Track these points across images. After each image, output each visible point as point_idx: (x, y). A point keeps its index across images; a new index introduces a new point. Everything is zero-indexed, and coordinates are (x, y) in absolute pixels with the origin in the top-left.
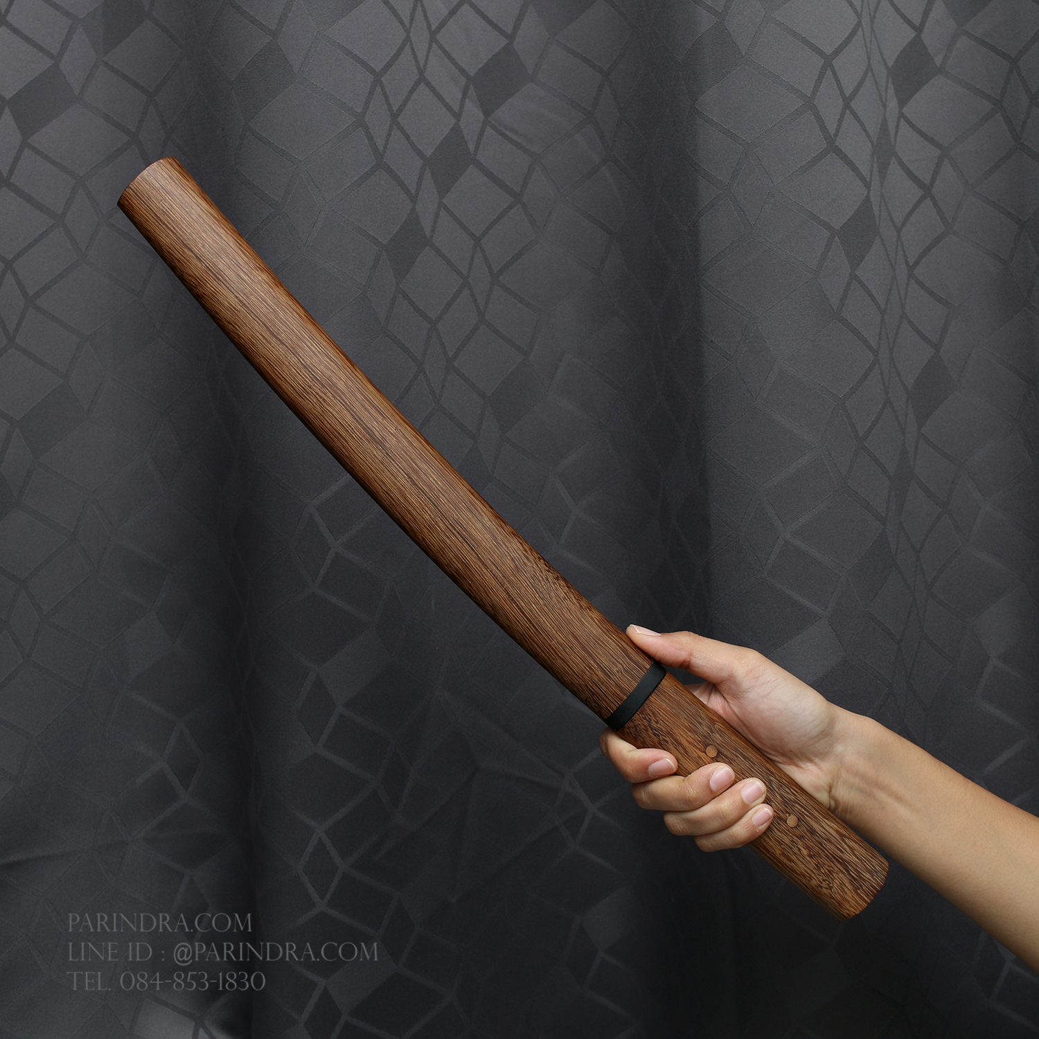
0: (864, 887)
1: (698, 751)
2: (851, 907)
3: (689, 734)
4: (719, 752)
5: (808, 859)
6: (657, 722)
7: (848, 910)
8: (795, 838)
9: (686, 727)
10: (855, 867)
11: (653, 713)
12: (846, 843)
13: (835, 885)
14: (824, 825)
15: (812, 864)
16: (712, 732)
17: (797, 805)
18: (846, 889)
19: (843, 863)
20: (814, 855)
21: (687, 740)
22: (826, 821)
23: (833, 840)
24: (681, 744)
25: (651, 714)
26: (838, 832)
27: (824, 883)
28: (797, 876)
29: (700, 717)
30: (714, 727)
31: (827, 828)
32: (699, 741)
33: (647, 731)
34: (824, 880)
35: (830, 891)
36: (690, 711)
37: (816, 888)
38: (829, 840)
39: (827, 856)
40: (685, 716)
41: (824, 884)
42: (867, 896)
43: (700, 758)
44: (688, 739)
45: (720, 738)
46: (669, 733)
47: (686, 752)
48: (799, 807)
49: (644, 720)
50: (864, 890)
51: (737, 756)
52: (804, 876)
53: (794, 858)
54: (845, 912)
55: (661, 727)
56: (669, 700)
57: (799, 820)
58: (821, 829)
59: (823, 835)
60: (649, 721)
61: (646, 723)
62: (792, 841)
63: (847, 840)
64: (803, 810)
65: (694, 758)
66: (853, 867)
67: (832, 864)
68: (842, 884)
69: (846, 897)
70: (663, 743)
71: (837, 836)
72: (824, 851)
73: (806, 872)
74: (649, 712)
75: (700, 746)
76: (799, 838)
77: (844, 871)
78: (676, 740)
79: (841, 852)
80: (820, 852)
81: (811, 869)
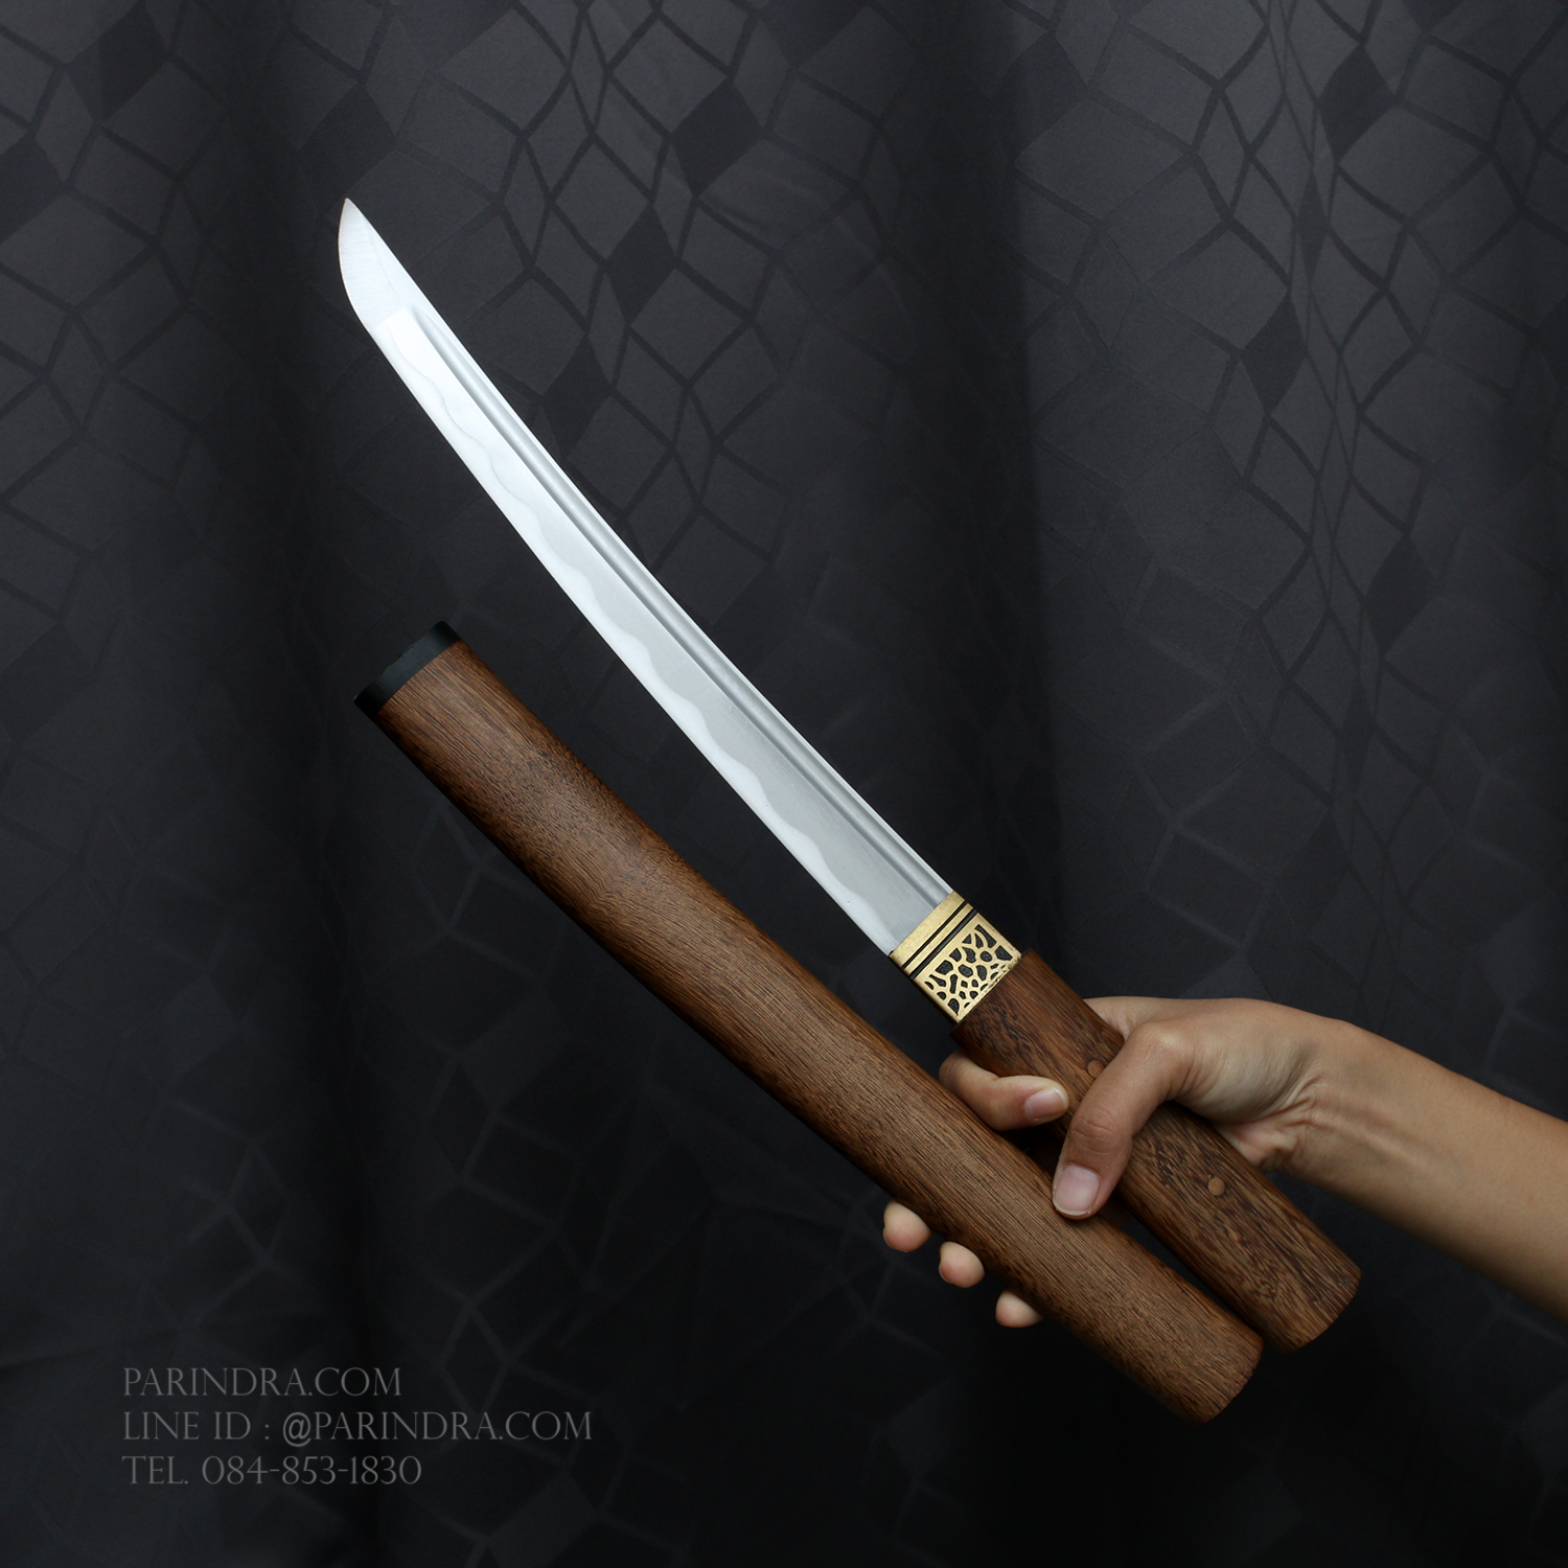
0: (1324, 1298)
1: (1075, 1069)
2: (1304, 1328)
3: (1063, 1039)
5: (1239, 1246)
6: (1015, 1018)
7: (1299, 1333)
8: (1220, 1212)
9: (1059, 1030)
10: (1311, 1266)
11: (1010, 1004)
12: (1297, 1229)
13: (1280, 1291)
14: (1264, 1198)
15: (1245, 1255)
16: (1097, 1039)
17: (1224, 1164)
18: (1296, 1299)
19: (1293, 1257)
20: (1249, 1242)
21: (1059, 1048)
22: (1267, 1193)
23: (1276, 1220)
24: (1049, 1053)
25: (1006, 1004)
26: (1285, 1211)
27: (1263, 1287)
29: (1081, 1017)
30: (1101, 1034)
31: (1270, 1204)
32: (1078, 1052)
33: (999, 1029)
34: (1263, 1283)
35: (1271, 1301)
36: (1065, 1006)
37: (1250, 1295)
38: (1270, 1221)
39: (1268, 1245)
40: (1060, 1015)
41: (1263, 1289)
42: (1329, 1312)
43: (1078, 1078)
44: (1060, 1046)
45: (1109, 1050)
46: (1032, 1035)
47: (1058, 1067)
48: (1227, 1166)
49: (996, 1013)
50: (1323, 1303)
52: (1232, 1274)
53: (1217, 1244)
54: (1293, 1337)
55: (1021, 1025)
56: (1035, 987)
57: (1226, 1186)
58: (1260, 1202)
59: (1263, 1213)
60: (1003, 1015)
61: (997, 1017)
62: (1216, 1218)
63: (1298, 1225)
64: (1233, 1172)
65: (1070, 1078)
66: (1306, 1265)
67: (1276, 1259)
68: (1290, 1291)
69: (1297, 1311)
70: (1023, 1049)
71: (1284, 1218)
72: (1263, 1237)
73: (1236, 1267)
74: (1003, 1001)
75: (1080, 1059)
76: (1226, 1214)
77: (1294, 1270)
78: (1043, 1047)
79: (1291, 1241)
80: (1258, 1237)
81: (1244, 1263)
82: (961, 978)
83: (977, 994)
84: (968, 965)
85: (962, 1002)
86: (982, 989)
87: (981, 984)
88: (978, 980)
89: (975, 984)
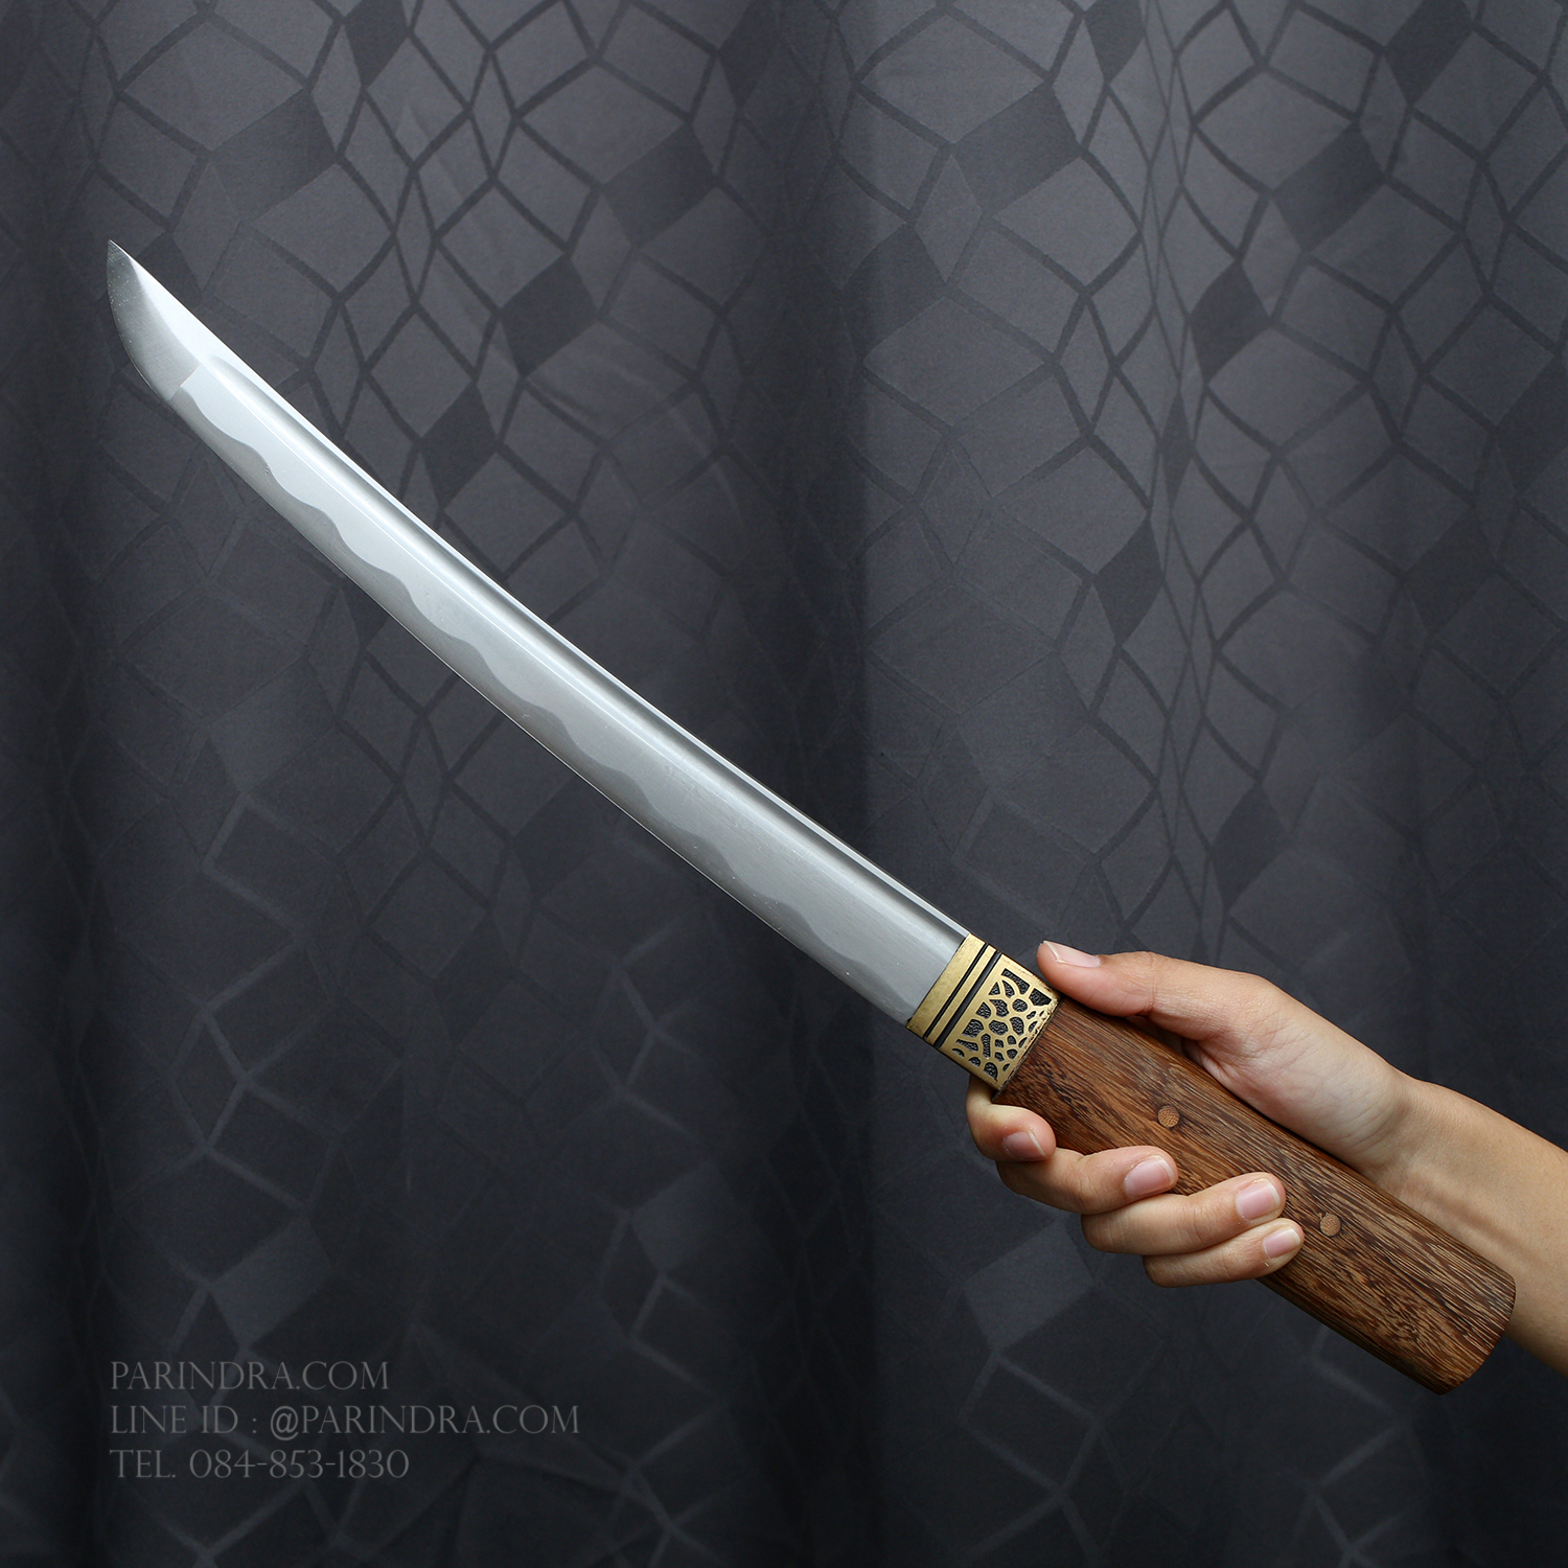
0: (1475, 1329)
1: (1144, 1120)
2: (1456, 1366)
3: (1125, 1089)
4: (1182, 1118)
5: (1367, 1289)
6: (1063, 1076)
7: (1452, 1373)
8: (1339, 1254)
9: (1116, 1078)
10: (1454, 1294)
11: (1055, 1061)
12: (1432, 1253)
13: (1422, 1331)
14: (1389, 1225)
15: (1375, 1297)
16: (1165, 1082)
17: (1335, 1195)
18: (1442, 1336)
19: (1432, 1289)
20: (1378, 1282)
21: (1122, 1102)
22: (1392, 1217)
23: (1408, 1250)
24: (1111, 1111)
25: (1050, 1063)
26: (1415, 1235)
27: (1401, 1329)
28: (1351, 1323)
29: (1141, 1057)
30: (1168, 1072)
31: (1396, 1230)
32: (1143, 1100)
33: (1046, 1093)
35: (1414, 1343)
36: (1121, 1049)
37: (1388, 1341)
38: (1400, 1252)
39: (1401, 1280)
40: (1117, 1061)
41: (1402, 1332)
42: (1483, 1344)
43: (1148, 1130)
44: (1123, 1099)
45: (1181, 1091)
46: (1086, 1093)
47: (1122, 1123)
48: (1339, 1198)
49: (1039, 1076)
50: (1475, 1334)
51: (1216, 1120)
52: (1364, 1321)
53: (1341, 1290)
54: (1444, 1376)
55: (1072, 1084)
56: (1080, 1034)
57: (1342, 1221)
58: (1384, 1232)
59: (1390, 1244)
60: (1049, 1075)
61: (1043, 1079)
62: (1335, 1261)
63: (1433, 1248)
64: (1348, 1203)
65: (1138, 1132)
66: (1449, 1294)
67: (1412, 1294)
68: (1434, 1327)
69: (1445, 1350)
70: (1077, 1111)
71: (1415, 1243)
72: (1393, 1273)
73: (1367, 1313)
74: (1046, 1059)
75: (1147, 1109)
76: (1346, 1255)
77: (1434, 1304)
78: (1102, 1104)
79: (1427, 1270)
80: (1388, 1274)
81: (1375, 1306)
82: (994, 1037)
83: (1016, 1052)
84: (1000, 1019)
85: (999, 1065)
86: (1020, 1045)
87: (1019, 1039)
88: (1015, 1035)
89: (1012, 1040)
